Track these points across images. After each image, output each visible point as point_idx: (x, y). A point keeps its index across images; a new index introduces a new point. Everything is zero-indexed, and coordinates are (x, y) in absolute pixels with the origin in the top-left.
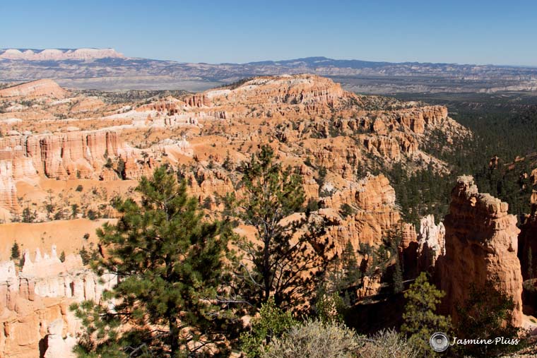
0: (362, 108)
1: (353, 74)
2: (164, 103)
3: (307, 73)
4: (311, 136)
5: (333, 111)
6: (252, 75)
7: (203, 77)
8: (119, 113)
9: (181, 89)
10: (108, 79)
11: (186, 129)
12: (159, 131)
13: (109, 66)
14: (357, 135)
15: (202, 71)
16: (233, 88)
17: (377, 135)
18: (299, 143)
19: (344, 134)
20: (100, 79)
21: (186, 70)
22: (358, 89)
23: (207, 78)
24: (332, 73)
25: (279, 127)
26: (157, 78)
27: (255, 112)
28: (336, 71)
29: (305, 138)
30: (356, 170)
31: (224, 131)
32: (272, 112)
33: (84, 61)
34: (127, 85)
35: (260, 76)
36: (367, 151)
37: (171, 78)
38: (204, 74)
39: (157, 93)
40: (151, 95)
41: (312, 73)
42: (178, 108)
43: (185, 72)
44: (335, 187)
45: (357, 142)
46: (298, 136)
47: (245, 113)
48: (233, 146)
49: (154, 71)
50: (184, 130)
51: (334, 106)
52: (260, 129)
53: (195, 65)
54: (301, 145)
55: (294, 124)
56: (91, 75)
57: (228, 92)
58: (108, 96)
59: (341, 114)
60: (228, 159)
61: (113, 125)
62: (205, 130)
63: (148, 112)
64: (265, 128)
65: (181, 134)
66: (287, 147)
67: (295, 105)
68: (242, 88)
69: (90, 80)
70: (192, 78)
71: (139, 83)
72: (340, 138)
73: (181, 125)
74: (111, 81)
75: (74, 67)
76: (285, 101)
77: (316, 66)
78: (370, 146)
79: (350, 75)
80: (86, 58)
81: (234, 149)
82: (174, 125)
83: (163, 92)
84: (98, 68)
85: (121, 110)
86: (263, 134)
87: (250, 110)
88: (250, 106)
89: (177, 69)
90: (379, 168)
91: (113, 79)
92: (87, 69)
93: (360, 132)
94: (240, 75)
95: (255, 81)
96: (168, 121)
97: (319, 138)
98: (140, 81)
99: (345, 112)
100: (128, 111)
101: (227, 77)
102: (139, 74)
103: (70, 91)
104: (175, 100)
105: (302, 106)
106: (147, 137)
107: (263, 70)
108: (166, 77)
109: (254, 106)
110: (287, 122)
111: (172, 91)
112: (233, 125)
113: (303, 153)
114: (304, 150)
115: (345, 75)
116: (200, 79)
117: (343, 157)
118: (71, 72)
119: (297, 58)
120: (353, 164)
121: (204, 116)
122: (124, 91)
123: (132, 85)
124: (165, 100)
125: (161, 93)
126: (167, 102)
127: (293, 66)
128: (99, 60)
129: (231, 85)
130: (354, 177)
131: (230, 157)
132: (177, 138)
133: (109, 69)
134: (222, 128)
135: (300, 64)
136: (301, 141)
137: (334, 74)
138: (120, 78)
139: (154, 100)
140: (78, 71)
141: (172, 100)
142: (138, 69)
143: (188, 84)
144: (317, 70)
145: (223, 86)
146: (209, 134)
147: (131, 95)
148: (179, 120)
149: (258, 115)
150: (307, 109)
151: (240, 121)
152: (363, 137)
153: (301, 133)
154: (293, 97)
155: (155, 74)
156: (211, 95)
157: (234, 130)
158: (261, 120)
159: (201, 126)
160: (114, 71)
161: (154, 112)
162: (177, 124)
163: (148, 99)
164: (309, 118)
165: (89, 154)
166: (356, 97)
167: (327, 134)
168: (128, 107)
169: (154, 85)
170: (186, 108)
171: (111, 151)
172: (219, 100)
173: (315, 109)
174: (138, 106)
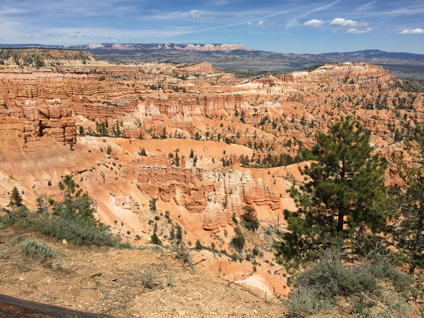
0: (404, 90)
1: (399, 63)
2: (267, 79)
3: (363, 61)
4: (362, 108)
5: (380, 90)
6: (324, 63)
7: (291, 63)
8: (242, 84)
9: (277, 70)
10: (236, 63)
11: (279, 96)
12: (264, 96)
13: (237, 55)
14: (398, 110)
15: (291, 59)
16: (310, 71)
17: (415, 111)
18: (352, 111)
19: (388, 108)
20: (233, 63)
21: (281, 58)
22: (402, 75)
23: (294, 64)
24: (383, 62)
25: (339, 99)
26: (264, 63)
27: (323, 88)
28: (386, 61)
29: (358, 109)
30: (394, 135)
31: (302, 99)
32: (335, 89)
33: (225, 51)
34: (246, 67)
35: (329, 63)
36: (405, 122)
37: (271, 63)
38: (292, 61)
39: (263, 72)
40: (259, 74)
41: (368, 62)
42: (275, 82)
43: (280, 60)
44: (376, 145)
45: (398, 115)
46: (352, 107)
47: (317, 89)
48: (307, 110)
49: (263, 58)
50: (278, 97)
51: (382, 87)
52: (326, 100)
53: (287, 55)
54: (354, 113)
55: (350, 98)
56: (228, 60)
57: (306, 73)
58: (236, 73)
59: (387, 94)
60: (304, 117)
61: (239, 91)
62: (290, 98)
63: (258, 84)
64: (329, 100)
65: (276, 99)
66: (344, 113)
67: (352, 85)
68: (316, 71)
69: (227, 63)
70: (284, 64)
71: (253, 66)
72: (384, 111)
73: (277, 93)
74: (238, 64)
75: (220, 55)
76: (345, 81)
77: (371, 57)
78: (408, 119)
79: (397, 64)
80: (226, 49)
81: (308, 111)
82: (272, 93)
83: (266, 72)
84: (232, 56)
85: (243, 82)
86: (327, 103)
87: (320, 87)
88: (320, 84)
89: (276, 58)
90: (413, 136)
91: (239, 63)
92: (226, 56)
93: (401, 107)
94: (315, 62)
95: (326, 67)
96: (269, 90)
97: (368, 109)
98: (254, 65)
99: (391, 92)
100: (247, 83)
101: (306, 63)
102: (254, 60)
103: (217, 69)
104: (274, 77)
105: (357, 86)
106: (256, 99)
107: (331, 59)
108: (269, 63)
109: (323, 84)
110: (345, 96)
111: (271, 72)
112: (308, 95)
113: (355, 119)
114: (356, 117)
115: (393, 63)
116: (289, 64)
117: (385, 125)
118: (218, 58)
119: (357, 51)
120: (392, 131)
121: (291, 89)
122: (245, 71)
123: (249, 67)
124: (268, 77)
125: (265, 73)
126: (269, 79)
127: (354, 56)
128: (233, 51)
129: (308, 69)
130: (391, 140)
131: (305, 116)
132: (273, 101)
133: (237, 57)
134: (301, 97)
135: (358, 55)
136: (354, 111)
137: (385, 63)
138: (243, 62)
139: (261, 77)
140: (222, 58)
141: (271, 77)
142: (253, 57)
143: (281, 67)
144: (371, 59)
145: (304, 69)
146: (292, 101)
147: (249, 73)
148: (276, 90)
149: (325, 90)
150: (360, 88)
151: (313, 94)
152: (403, 112)
153: (354, 105)
154: (351, 79)
155: (262, 61)
156: (295, 74)
157: (308, 99)
158: (327, 94)
159: (288, 95)
160: (240, 58)
161: (261, 85)
162: (274, 93)
163: (258, 76)
164: (362, 94)
165: (227, 107)
166: (401, 81)
167: (374, 107)
168: (247, 80)
169: (261, 67)
170: (279, 83)
171: (238, 106)
172: (300, 79)
173: (367, 89)
174: (253, 80)
